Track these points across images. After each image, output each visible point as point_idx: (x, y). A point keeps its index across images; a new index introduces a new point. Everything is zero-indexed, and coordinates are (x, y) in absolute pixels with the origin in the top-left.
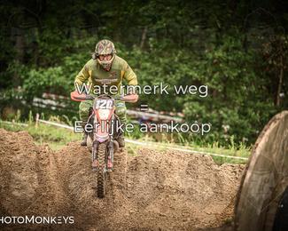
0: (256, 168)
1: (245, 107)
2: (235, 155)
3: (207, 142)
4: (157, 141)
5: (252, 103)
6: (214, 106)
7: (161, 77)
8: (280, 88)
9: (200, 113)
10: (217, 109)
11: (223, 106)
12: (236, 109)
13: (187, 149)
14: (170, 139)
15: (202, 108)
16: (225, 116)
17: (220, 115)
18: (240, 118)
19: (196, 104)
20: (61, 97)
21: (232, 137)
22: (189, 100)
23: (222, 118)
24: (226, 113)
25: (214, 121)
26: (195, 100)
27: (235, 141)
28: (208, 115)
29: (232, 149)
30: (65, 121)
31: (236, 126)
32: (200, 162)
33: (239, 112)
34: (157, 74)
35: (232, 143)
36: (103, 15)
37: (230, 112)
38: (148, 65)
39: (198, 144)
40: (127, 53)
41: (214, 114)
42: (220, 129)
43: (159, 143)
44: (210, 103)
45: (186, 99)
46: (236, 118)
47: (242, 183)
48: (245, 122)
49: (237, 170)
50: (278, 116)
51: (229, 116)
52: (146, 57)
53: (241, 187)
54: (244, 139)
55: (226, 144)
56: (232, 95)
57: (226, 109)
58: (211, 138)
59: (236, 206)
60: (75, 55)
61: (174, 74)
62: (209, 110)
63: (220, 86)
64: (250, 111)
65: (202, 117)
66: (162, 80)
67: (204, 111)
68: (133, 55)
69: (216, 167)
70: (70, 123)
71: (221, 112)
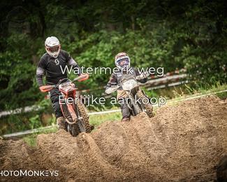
4: (171, 98)
6: (207, 54)
7: (157, 46)
11: (215, 51)
13: (196, 96)
14: (180, 93)
16: (219, 58)
17: (214, 59)
19: (193, 58)
20: (84, 91)
22: (186, 57)
26: (191, 55)
28: (205, 63)
30: (93, 109)
32: (208, 103)
34: (153, 45)
36: (95, 14)
38: (143, 40)
40: (123, 37)
41: (209, 60)
43: (173, 99)
45: (183, 57)
51: (222, 58)
52: (140, 35)
60: (82, 54)
61: (167, 40)
66: (158, 48)
68: (128, 37)
69: (222, 102)
70: (97, 109)
71: (215, 57)
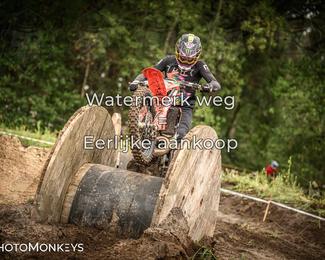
0: (60, 154)
1: (52, 96)
2: (40, 139)
3: (15, 125)
5: (59, 93)
8: (85, 81)
9: (11, 97)
10: (27, 96)
12: (45, 97)
15: (14, 94)
18: (48, 106)
21: (39, 123)
23: (30, 105)
24: (35, 100)
25: (24, 106)
27: (41, 126)
29: (38, 133)
31: (43, 112)
33: (47, 101)
35: (39, 127)
37: (38, 99)
39: (7, 126)
42: (29, 115)
44: (21, 90)
46: (44, 105)
47: (46, 166)
48: (52, 110)
49: (41, 153)
50: (83, 108)
53: (45, 170)
54: (50, 125)
55: (32, 128)
56: (41, 84)
57: (34, 96)
58: (19, 122)
59: (40, 186)
62: (20, 96)
63: (33, 77)
64: (57, 100)
65: (12, 102)
67: (15, 97)
